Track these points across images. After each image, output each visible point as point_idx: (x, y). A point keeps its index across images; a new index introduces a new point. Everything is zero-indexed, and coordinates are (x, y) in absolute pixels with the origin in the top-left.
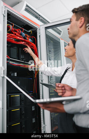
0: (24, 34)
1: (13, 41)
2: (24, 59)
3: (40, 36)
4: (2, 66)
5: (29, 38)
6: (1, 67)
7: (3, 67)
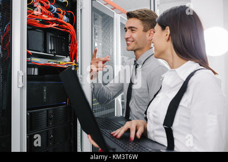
0: (55, 9)
1: (37, 23)
2: (54, 50)
3: (81, 10)
4: (19, 70)
5: (63, 14)
6: (18, 72)
7: (20, 72)
